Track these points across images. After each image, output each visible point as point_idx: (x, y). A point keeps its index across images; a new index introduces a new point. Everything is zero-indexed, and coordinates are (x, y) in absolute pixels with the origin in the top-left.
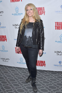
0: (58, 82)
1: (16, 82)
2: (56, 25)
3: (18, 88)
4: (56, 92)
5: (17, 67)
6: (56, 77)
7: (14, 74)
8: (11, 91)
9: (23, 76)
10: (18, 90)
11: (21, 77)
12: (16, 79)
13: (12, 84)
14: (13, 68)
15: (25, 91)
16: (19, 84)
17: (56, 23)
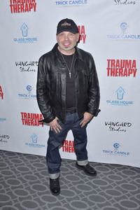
0: (110, 187)
1: (22, 187)
2: (109, 66)
3: (26, 198)
4: (103, 208)
5: (25, 155)
6: (107, 176)
7: (18, 169)
8: (10, 206)
9: (37, 174)
10: (23, 204)
11: (33, 175)
12: (21, 179)
13: (13, 191)
14: (17, 155)
15: (39, 207)
16: (28, 191)
17: (109, 61)
